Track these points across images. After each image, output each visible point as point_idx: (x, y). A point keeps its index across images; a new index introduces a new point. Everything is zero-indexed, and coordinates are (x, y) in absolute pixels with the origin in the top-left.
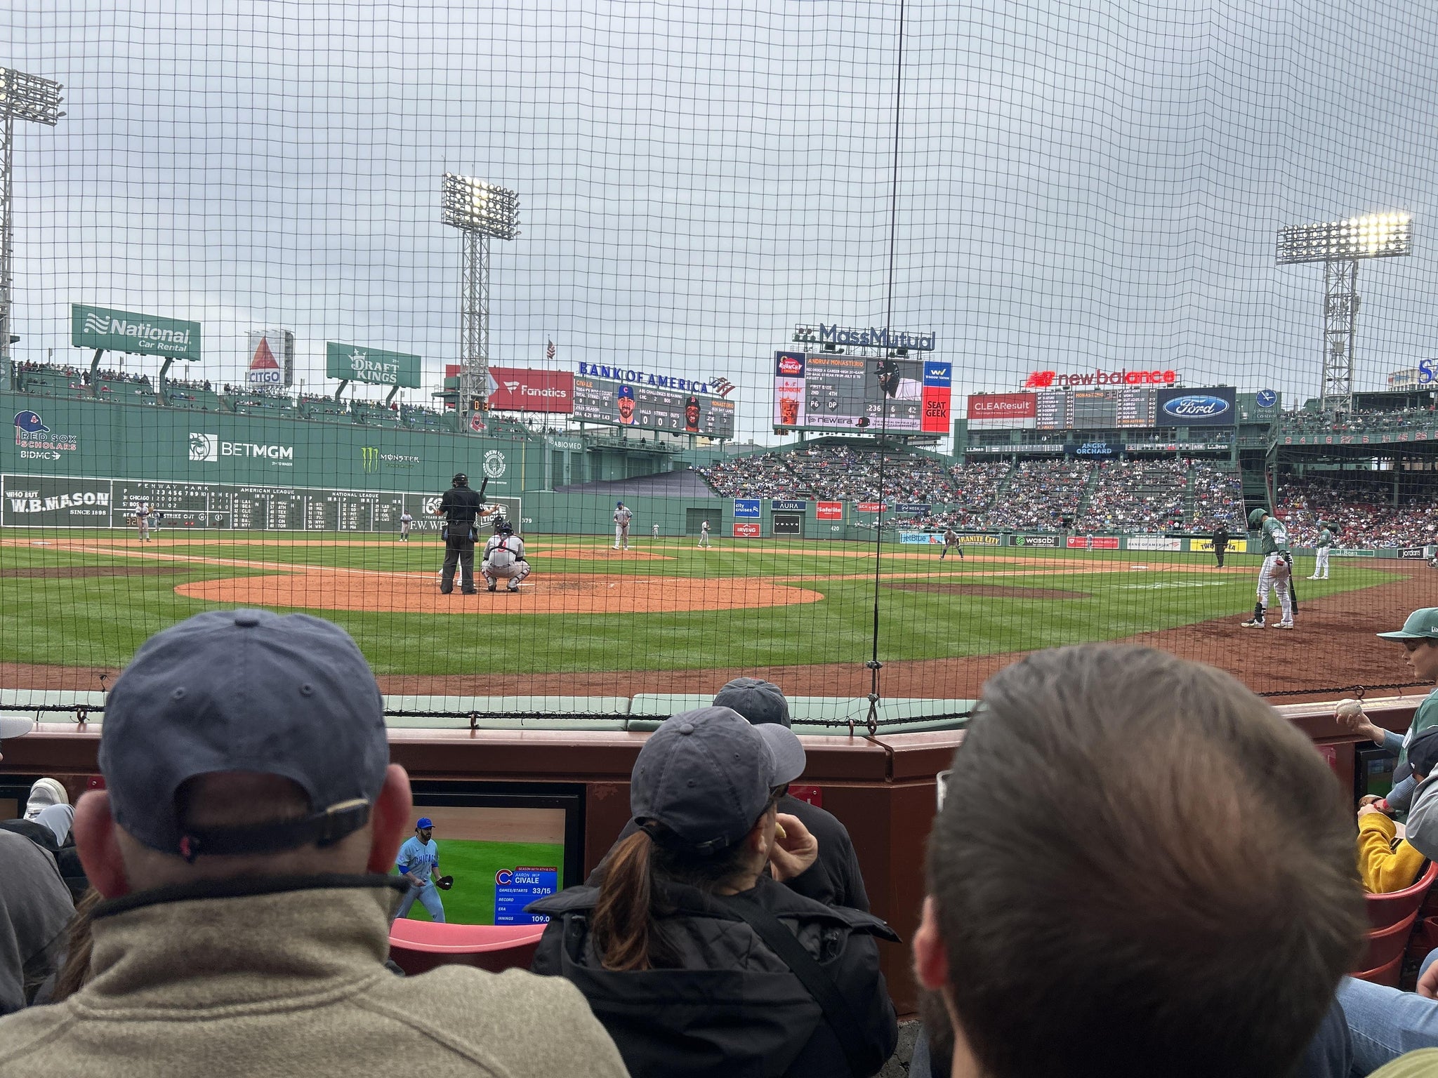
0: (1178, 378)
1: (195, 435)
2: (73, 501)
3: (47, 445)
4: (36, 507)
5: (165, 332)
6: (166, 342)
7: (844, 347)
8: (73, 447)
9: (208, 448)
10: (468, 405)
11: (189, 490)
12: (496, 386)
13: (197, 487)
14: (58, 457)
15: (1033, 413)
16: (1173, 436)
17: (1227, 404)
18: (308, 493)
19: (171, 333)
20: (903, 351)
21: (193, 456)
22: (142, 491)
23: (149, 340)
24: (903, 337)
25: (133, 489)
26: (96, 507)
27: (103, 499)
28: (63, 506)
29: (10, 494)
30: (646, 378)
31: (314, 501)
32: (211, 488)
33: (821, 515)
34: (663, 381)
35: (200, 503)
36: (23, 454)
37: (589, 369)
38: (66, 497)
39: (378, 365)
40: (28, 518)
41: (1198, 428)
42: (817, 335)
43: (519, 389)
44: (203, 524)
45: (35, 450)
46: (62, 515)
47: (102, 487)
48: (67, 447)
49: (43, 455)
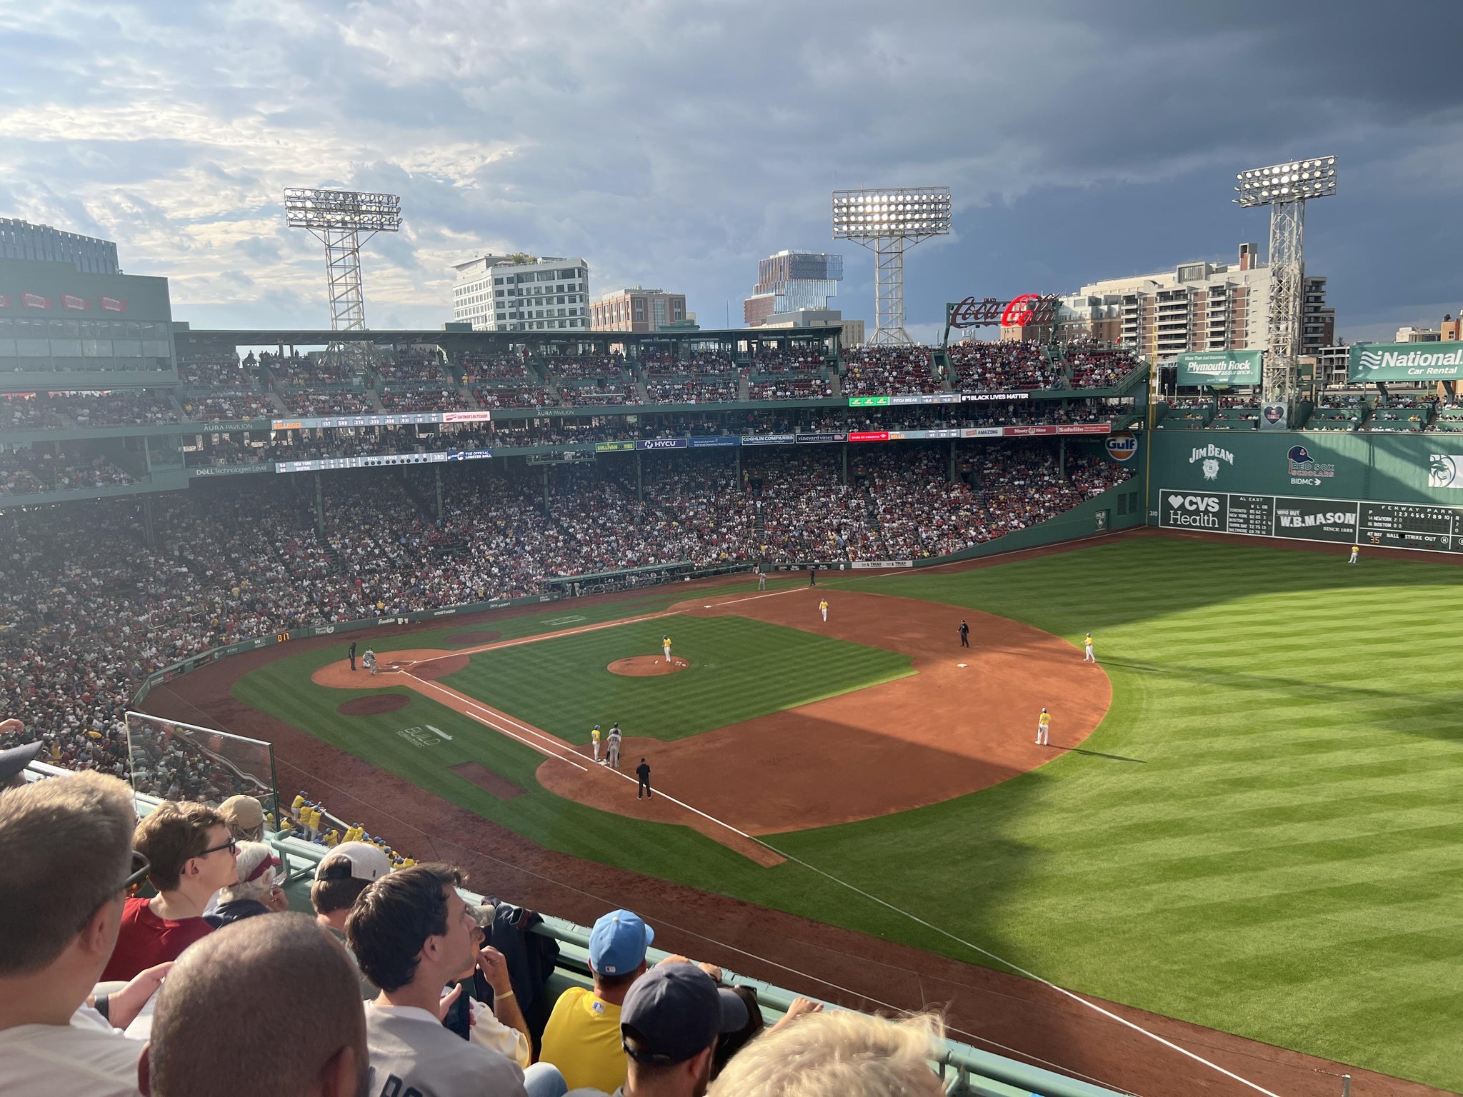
1: (1437, 458)
2: (1326, 519)
3: (1310, 473)
4: (1297, 523)
5: (1436, 356)
6: (1436, 366)
8: (1332, 475)
9: (1456, 471)
11: (1432, 513)
13: (1441, 510)
14: (1318, 482)
19: (1441, 356)
21: (1434, 481)
22: (1386, 513)
23: (1419, 367)
25: (1379, 511)
26: (1343, 525)
27: (1350, 518)
28: (1318, 523)
29: (1280, 512)
32: (1456, 512)
35: (1440, 526)
36: (1293, 481)
38: (1320, 516)
40: (1291, 531)
44: (1445, 547)
45: (1302, 477)
46: (1316, 531)
47: (1350, 508)
48: (1327, 475)
49: (1307, 482)
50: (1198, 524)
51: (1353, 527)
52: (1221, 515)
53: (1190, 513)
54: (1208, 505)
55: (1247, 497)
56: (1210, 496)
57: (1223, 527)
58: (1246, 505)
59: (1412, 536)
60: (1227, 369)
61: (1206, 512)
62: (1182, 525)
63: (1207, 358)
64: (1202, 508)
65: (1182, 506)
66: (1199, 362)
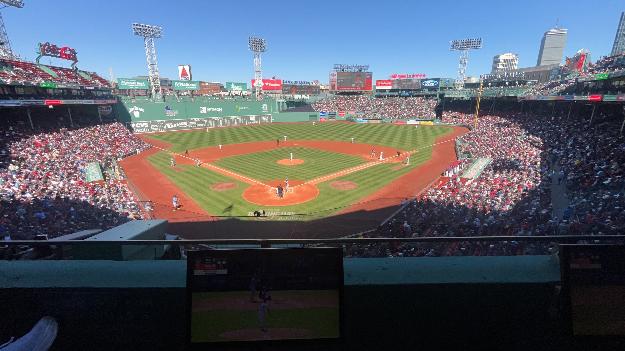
0: (426, 76)
1: (201, 108)
2: (179, 124)
3: (172, 113)
4: (172, 126)
5: (191, 84)
6: (192, 87)
7: (346, 70)
8: (177, 113)
9: (204, 110)
10: (258, 94)
11: (201, 120)
12: (263, 84)
13: (203, 119)
14: (174, 115)
15: (392, 85)
16: (424, 91)
17: (437, 83)
18: (226, 118)
19: (193, 84)
20: (360, 70)
21: (201, 112)
22: (193, 121)
23: (188, 87)
24: (361, 66)
25: (191, 121)
26: (183, 125)
27: (185, 123)
28: (177, 126)
29: (167, 124)
30: (298, 82)
31: (227, 120)
32: (206, 119)
33: (340, 115)
34: (302, 83)
35: (204, 122)
36: (168, 115)
37: (285, 82)
38: (177, 124)
39: (237, 86)
41: (430, 89)
42: (339, 67)
43: (269, 84)
44: (205, 127)
45: (170, 114)
46: (177, 128)
47: (184, 121)
48: (176, 113)
49: (172, 115)
50: (142, 131)
51: (186, 125)
52: (149, 128)
53: (139, 129)
54: (144, 125)
55: (157, 122)
56: (144, 122)
57: (151, 130)
58: (157, 124)
59: (199, 125)
60: (137, 84)
61: (144, 127)
62: (136, 133)
63: (129, 80)
64: (142, 126)
65: (135, 127)
66: (126, 82)
